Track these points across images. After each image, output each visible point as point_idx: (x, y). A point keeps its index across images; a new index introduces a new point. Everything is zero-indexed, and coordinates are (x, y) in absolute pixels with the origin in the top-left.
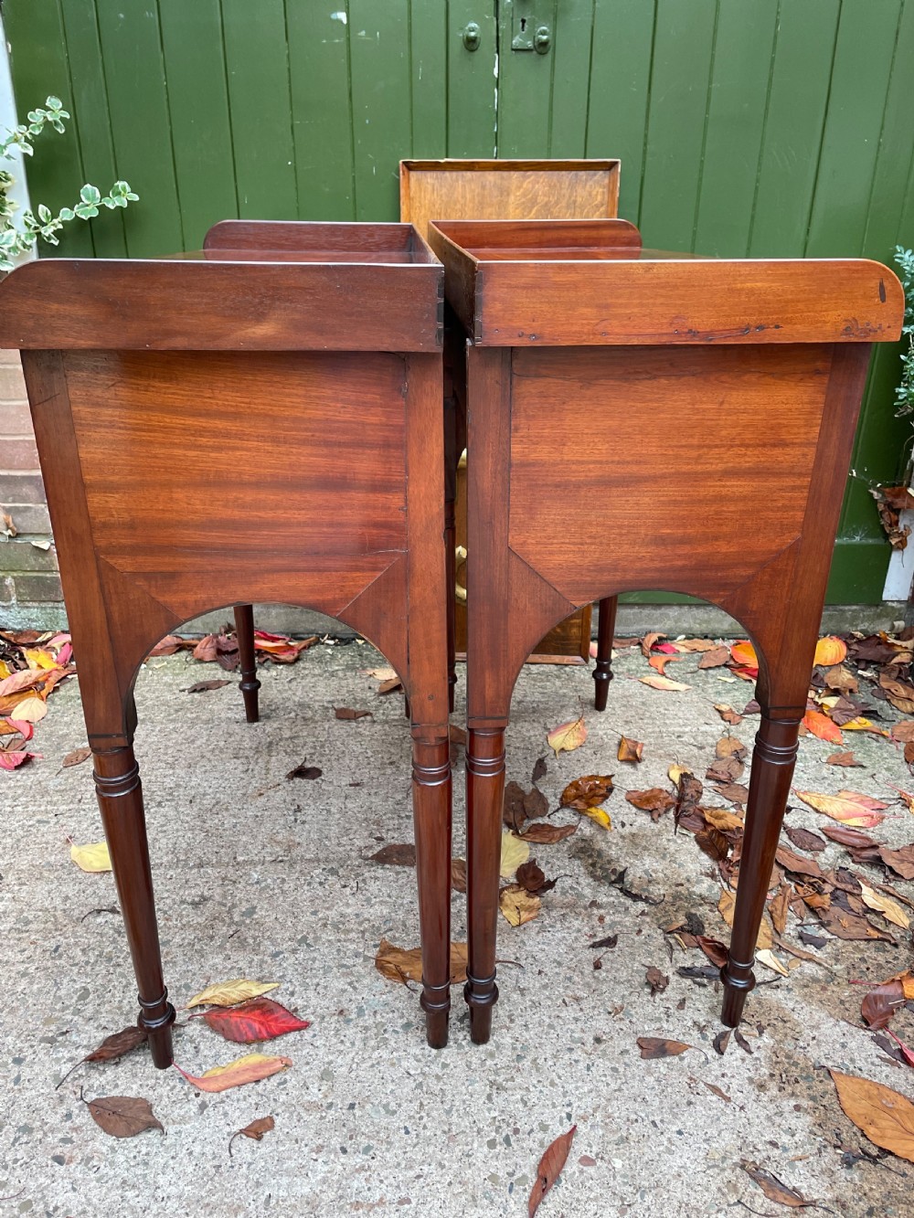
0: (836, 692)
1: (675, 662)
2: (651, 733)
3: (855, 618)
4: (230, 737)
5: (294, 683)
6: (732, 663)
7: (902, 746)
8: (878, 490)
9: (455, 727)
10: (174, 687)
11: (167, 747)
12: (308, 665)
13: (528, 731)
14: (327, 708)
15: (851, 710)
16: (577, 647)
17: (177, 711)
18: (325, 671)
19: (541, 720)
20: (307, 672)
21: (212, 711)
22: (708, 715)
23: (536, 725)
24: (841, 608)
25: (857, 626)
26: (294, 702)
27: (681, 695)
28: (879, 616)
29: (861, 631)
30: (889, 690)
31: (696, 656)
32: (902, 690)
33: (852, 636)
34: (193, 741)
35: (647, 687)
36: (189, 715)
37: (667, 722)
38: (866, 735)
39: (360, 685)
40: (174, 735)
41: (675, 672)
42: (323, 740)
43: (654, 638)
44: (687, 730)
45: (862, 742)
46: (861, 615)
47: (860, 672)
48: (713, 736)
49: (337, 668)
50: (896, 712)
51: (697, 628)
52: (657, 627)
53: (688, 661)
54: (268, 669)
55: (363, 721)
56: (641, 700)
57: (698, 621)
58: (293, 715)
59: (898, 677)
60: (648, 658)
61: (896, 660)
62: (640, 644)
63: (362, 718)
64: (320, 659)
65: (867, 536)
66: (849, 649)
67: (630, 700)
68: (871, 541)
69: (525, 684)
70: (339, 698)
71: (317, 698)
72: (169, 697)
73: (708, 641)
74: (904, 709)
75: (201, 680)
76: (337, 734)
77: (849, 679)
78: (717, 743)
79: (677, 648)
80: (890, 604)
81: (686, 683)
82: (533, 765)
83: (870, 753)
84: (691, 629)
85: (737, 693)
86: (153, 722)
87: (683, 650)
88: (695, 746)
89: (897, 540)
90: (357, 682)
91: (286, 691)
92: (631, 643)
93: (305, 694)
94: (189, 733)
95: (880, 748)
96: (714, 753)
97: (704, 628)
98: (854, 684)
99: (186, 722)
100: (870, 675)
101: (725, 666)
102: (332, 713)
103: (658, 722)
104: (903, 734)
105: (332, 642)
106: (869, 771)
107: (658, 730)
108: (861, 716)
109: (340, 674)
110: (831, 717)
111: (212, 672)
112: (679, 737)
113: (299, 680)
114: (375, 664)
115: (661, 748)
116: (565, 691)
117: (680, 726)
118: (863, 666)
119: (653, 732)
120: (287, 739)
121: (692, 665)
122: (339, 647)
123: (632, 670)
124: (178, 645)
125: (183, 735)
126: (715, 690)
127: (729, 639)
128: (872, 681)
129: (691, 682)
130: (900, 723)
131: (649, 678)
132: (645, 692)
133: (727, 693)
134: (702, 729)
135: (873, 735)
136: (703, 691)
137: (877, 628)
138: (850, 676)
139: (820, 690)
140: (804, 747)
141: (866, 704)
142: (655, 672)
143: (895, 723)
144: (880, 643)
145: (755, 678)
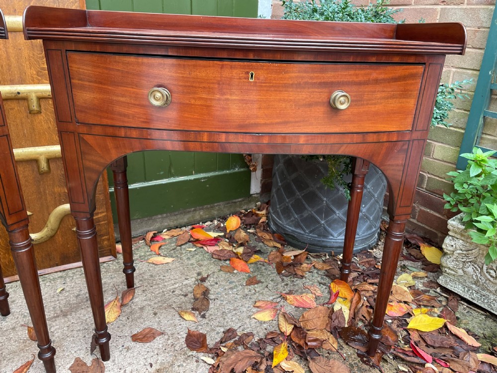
0: (242, 245)
1: (164, 245)
2: (158, 294)
3: (241, 204)
6: (192, 239)
7: (274, 265)
13: (84, 315)
15: (250, 253)
16: (108, 251)
22: (186, 274)
24: (234, 201)
25: (242, 208)
27: (170, 265)
28: (250, 202)
29: (244, 210)
30: (262, 237)
31: (174, 239)
32: (267, 236)
33: (241, 213)
35: (151, 265)
37: (166, 284)
38: (259, 263)
41: (165, 251)
43: (151, 235)
44: (177, 286)
45: (258, 268)
46: (243, 202)
47: (248, 230)
48: (190, 286)
50: (267, 247)
51: (172, 224)
52: (152, 228)
53: (171, 243)
56: (149, 274)
57: (172, 221)
59: (264, 229)
60: (150, 246)
61: (261, 221)
62: (144, 239)
65: (241, 167)
66: (241, 220)
67: (143, 275)
68: (242, 170)
69: (80, 282)
73: (178, 229)
74: (270, 245)
77: (245, 235)
78: (193, 290)
79: (164, 237)
80: (254, 195)
81: (172, 257)
82: (90, 340)
83: (262, 274)
84: (169, 225)
85: (197, 256)
87: (167, 237)
88: (182, 295)
89: (253, 168)
92: (140, 240)
95: (266, 269)
96: (193, 297)
97: (176, 223)
98: (247, 237)
100: (253, 231)
101: (189, 242)
103: (161, 286)
104: (273, 259)
106: (265, 284)
107: (161, 291)
108: (255, 254)
110: (243, 259)
112: (173, 292)
115: (165, 303)
117: (173, 285)
118: (248, 227)
119: (159, 293)
121: (173, 245)
123: (143, 256)
126: (186, 257)
127: (188, 226)
128: (254, 234)
129: (174, 256)
130: (270, 253)
131: (152, 259)
132: (151, 268)
133: (193, 257)
134: (184, 283)
135: (262, 263)
136: (181, 259)
137: (250, 207)
138: (245, 234)
139: (234, 245)
140: (234, 279)
141: (255, 247)
142: (155, 255)
143: (268, 254)
144: (253, 215)
145: (204, 245)
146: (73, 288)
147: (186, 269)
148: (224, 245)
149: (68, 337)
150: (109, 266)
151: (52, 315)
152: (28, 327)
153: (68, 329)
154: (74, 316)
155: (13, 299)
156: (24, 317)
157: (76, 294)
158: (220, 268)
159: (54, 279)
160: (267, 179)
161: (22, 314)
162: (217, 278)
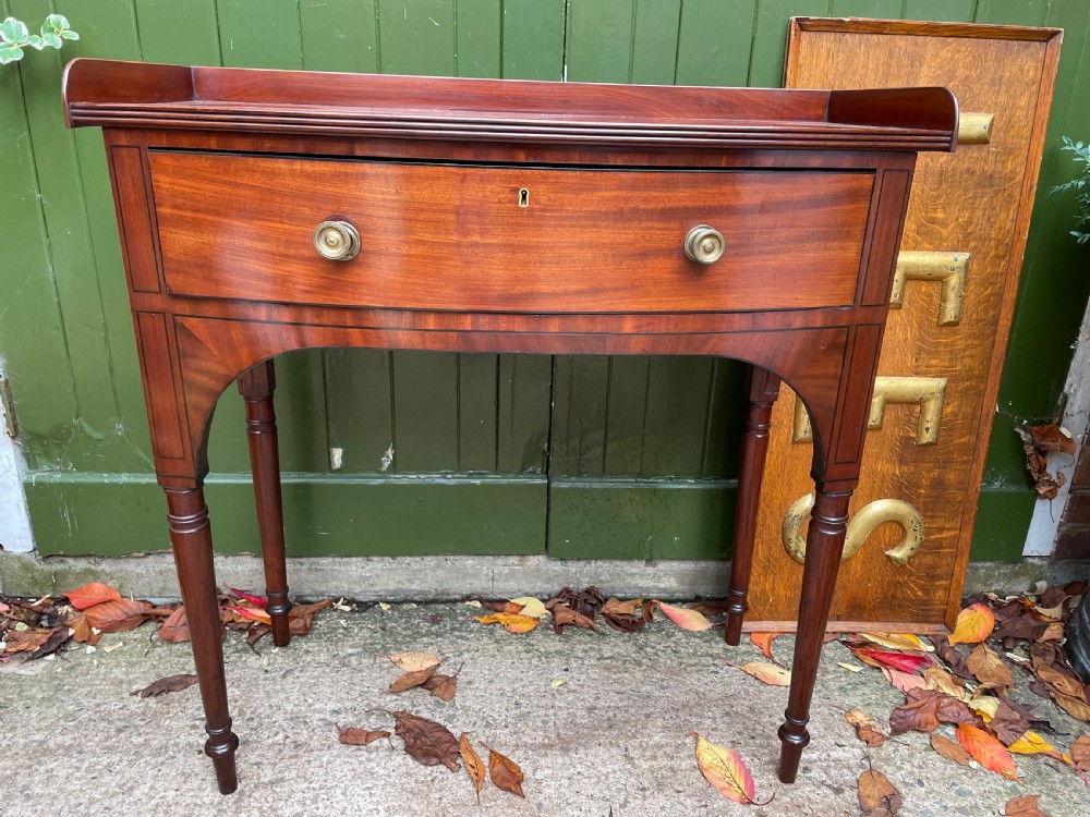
0: (991, 691)
3: (989, 577)
4: (185, 782)
5: (290, 679)
8: (1024, 428)
9: (503, 759)
10: (124, 686)
11: (92, 801)
12: (312, 645)
14: (331, 723)
15: (1016, 722)
17: (119, 731)
18: (335, 656)
19: (621, 742)
20: (309, 659)
21: (169, 730)
22: (837, 731)
23: (614, 751)
25: (991, 585)
26: (286, 713)
28: (1017, 575)
29: (995, 592)
30: (1051, 683)
32: (1067, 684)
33: (986, 599)
34: (132, 788)
35: (752, 681)
36: (134, 739)
38: (1042, 760)
39: (379, 681)
40: (107, 778)
41: (783, 652)
42: (317, 786)
44: (815, 757)
45: (1040, 773)
46: (997, 573)
47: (1008, 654)
48: (849, 768)
49: (350, 651)
50: (1066, 718)
54: (258, 654)
55: (377, 748)
56: (746, 703)
58: (280, 738)
59: (1055, 662)
61: (1046, 636)
63: (375, 743)
64: (330, 636)
65: (1009, 482)
68: (1013, 489)
70: (348, 704)
71: (318, 706)
72: (114, 705)
74: (1076, 713)
75: (164, 675)
76: (339, 774)
77: (998, 666)
78: (858, 781)
80: (1030, 560)
83: (1054, 793)
85: (867, 691)
86: (80, 752)
88: (829, 787)
89: (1047, 489)
90: (375, 675)
91: (277, 692)
93: (302, 698)
94: (127, 775)
95: (1064, 782)
96: (856, 801)
98: (1007, 676)
99: (127, 752)
100: (1021, 659)
102: (334, 736)
105: (347, 608)
108: (1030, 729)
109: (354, 660)
110: (996, 734)
111: (182, 660)
113: (297, 673)
114: (401, 643)
116: (649, 688)
118: (1009, 646)
120: (265, 785)
122: (357, 615)
124: (144, 615)
125: (118, 777)
126: (838, 685)
128: (1025, 669)
130: (1077, 737)
131: (752, 665)
132: (751, 689)
133: (855, 688)
134: (834, 755)
135: (1051, 761)
136: (823, 685)
137: (1014, 589)
138: (998, 662)
139: (967, 685)
140: (968, 785)
141: (1028, 707)
142: (759, 655)
143: (1072, 738)
144: (1023, 612)
145: (885, 664)
146: (582, 686)
147: (836, 716)
148: (938, 680)
149: (568, 804)
150: (656, 654)
151: (539, 740)
152: (492, 752)
153: (571, 785)
154: (583, 756)
155: (470, 678)
156: (485, 727)
157: (588, 705)
158: (928, 742)
159: (547, 654)
160: (1077, 524)
161: (484, 719)
162: (920, 767)
